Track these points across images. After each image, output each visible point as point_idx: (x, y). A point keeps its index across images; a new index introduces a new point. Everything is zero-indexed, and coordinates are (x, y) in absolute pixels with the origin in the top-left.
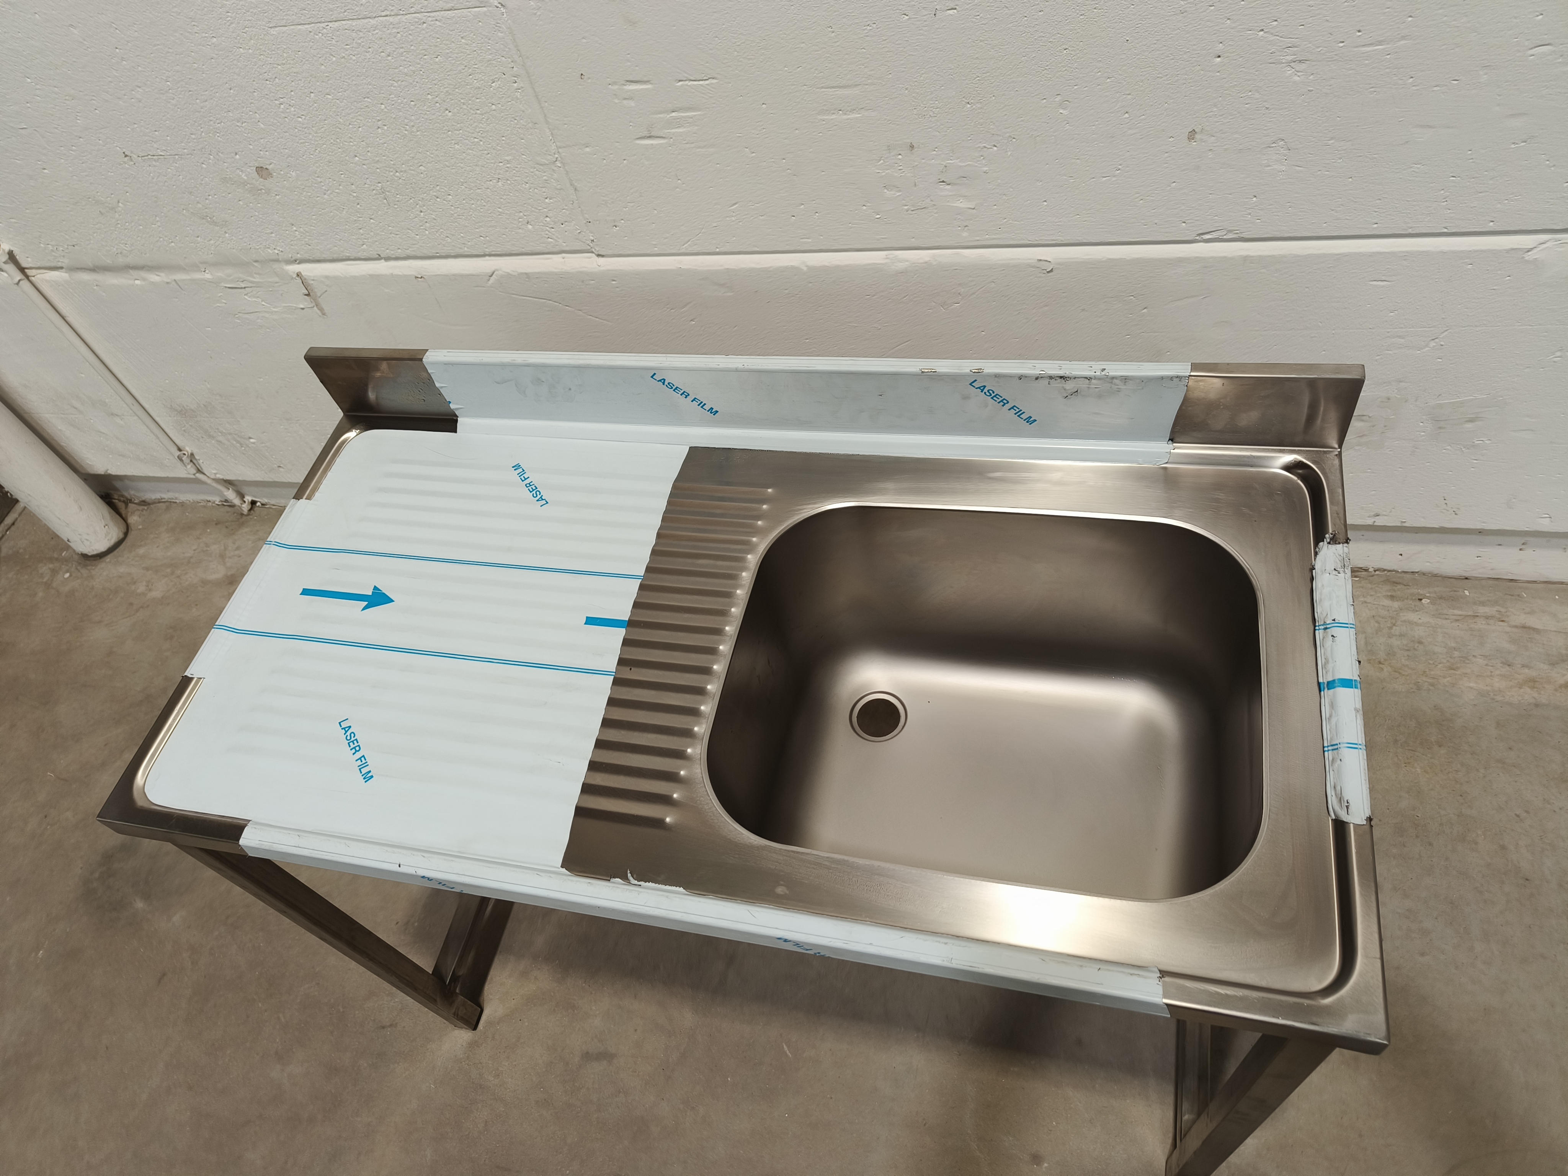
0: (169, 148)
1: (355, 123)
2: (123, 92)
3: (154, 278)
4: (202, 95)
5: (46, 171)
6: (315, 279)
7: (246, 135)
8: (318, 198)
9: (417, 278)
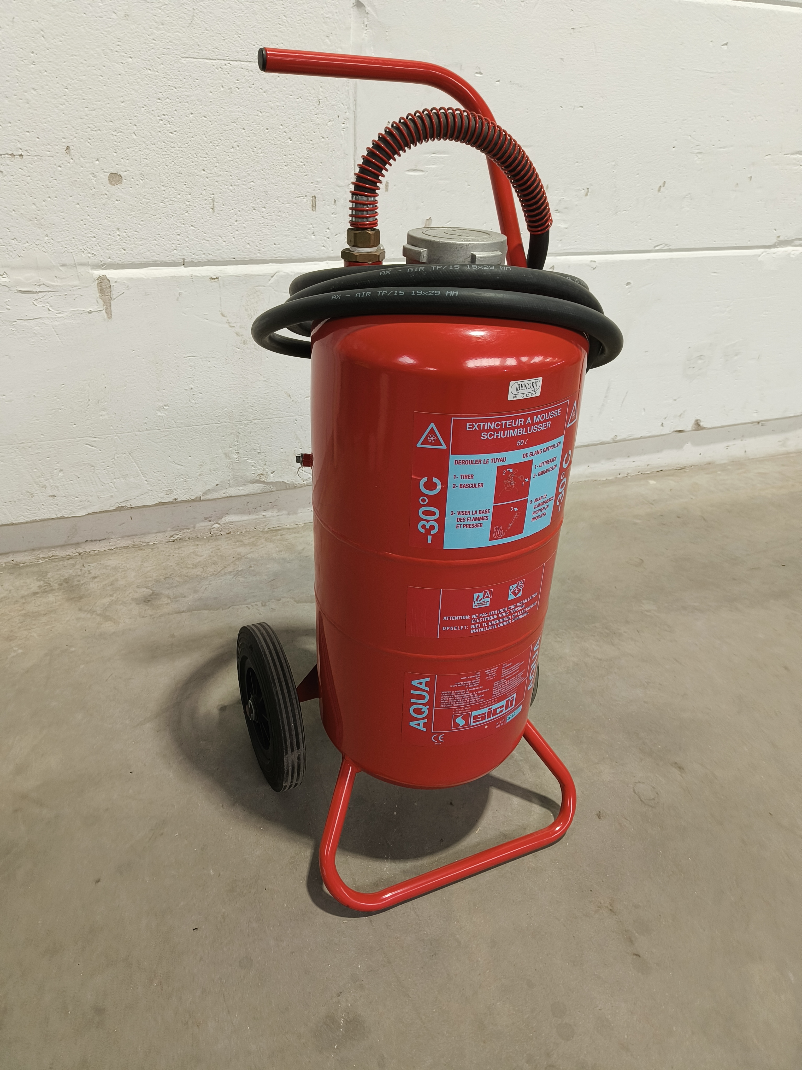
0: (32, 149)
1: (216, 142)
4: (93, 104)
6: (118, 281)
7: (116, 143)
8: (154, 205)
9: (212, 278)
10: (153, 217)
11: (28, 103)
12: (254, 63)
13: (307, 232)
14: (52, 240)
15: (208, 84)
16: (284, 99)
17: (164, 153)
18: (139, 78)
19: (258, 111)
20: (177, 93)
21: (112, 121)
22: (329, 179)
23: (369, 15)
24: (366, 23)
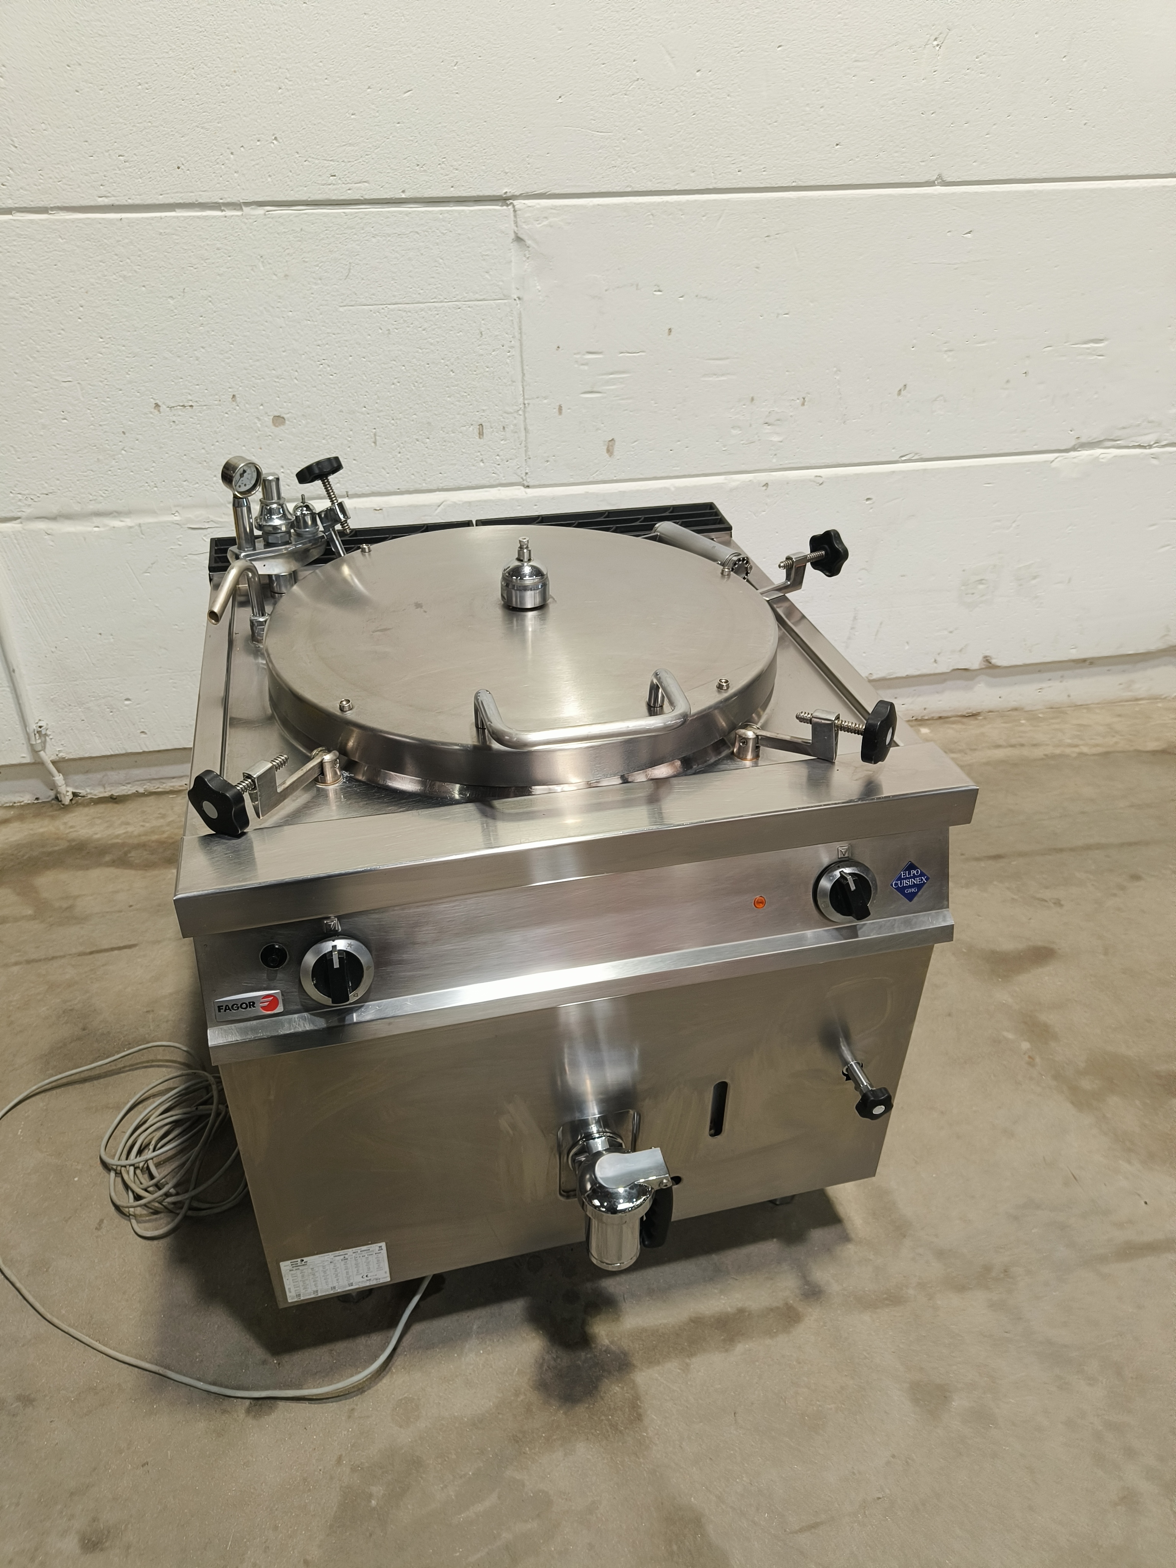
0: (201, 400)
1: (376, 381)
2: (186, 352)
3: (116, 523)
4: (257, 356)
5: (65, 421)
7: (278, 389)
9: (376, 510)
10: (316, 454)
11: (197, 360)
12: (412, 306)
13: (475, 460)
15: (366, 328)
16: (444, 335)
17: (325, 394)
18: (299, 329)
19: (417, 347)
20: (336, 339)
21: (274, 370)
22: (496, 407)
23: (530, 249)
24: (528, 256)
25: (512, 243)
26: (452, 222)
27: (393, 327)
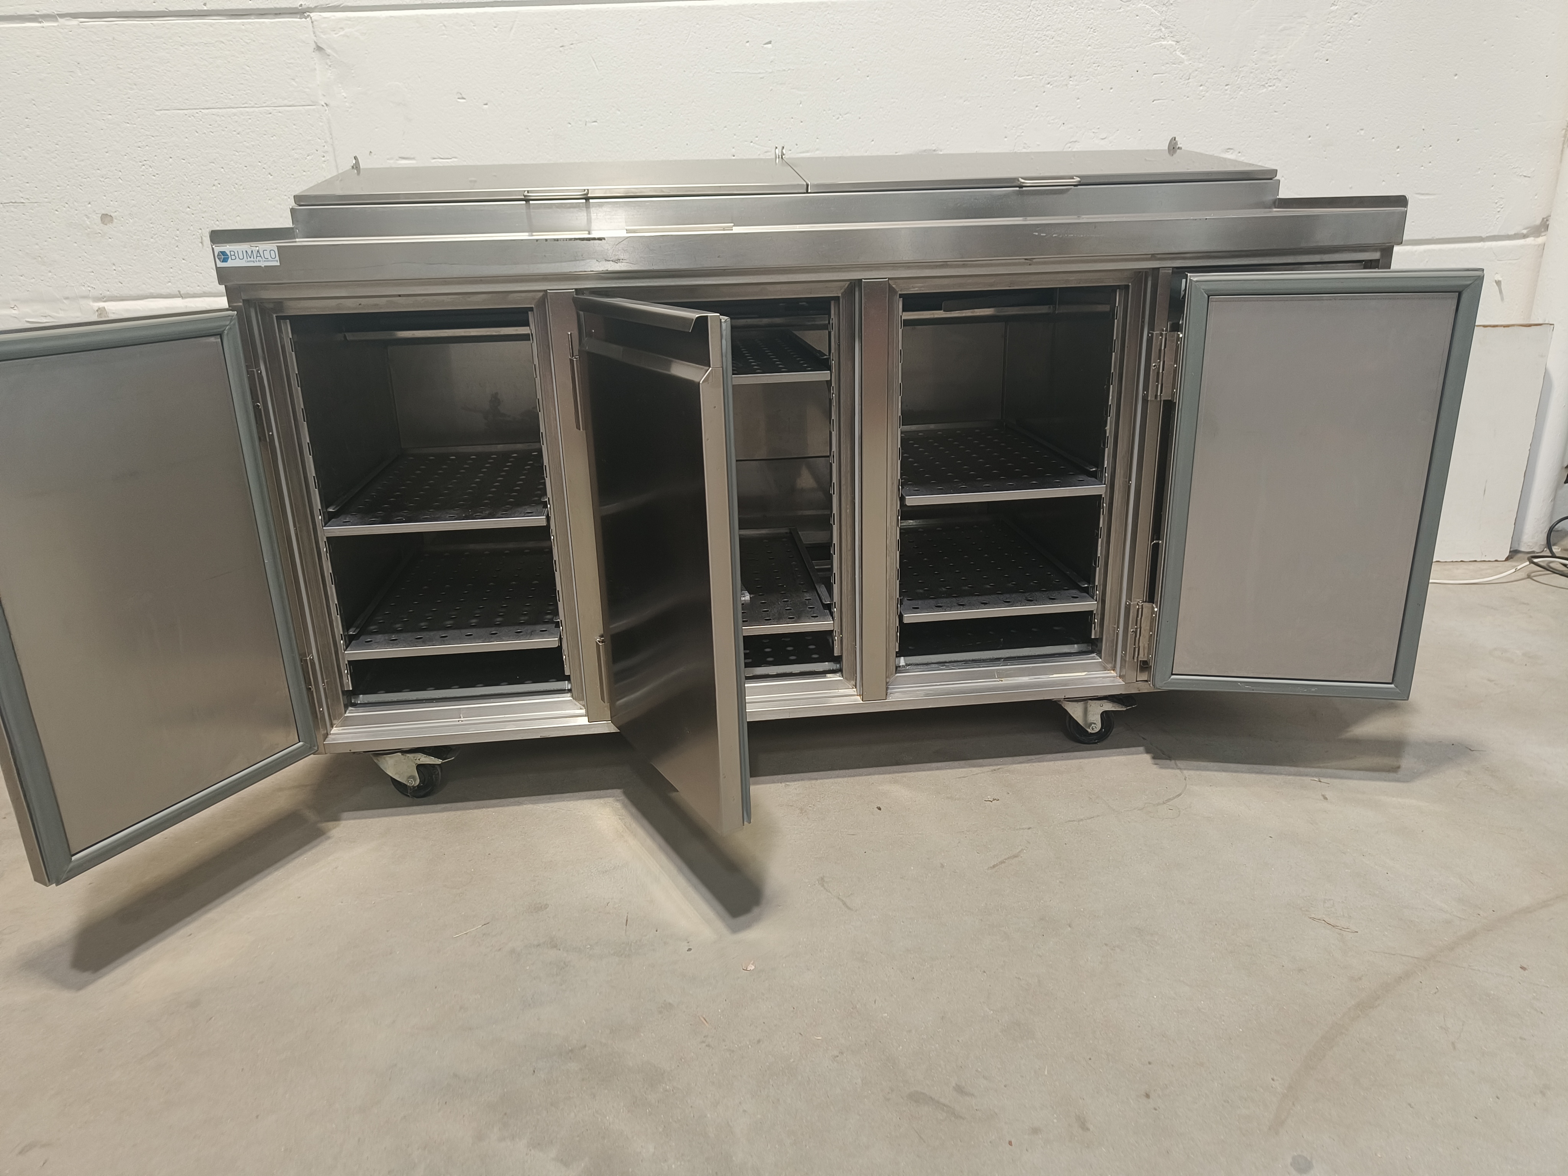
10: (145, 252)
11: (25, 159)
12: (224, 110)
14: (55, 276)
15: (183, 131)
16: (259, 138)
17: (150, 194)
18: (119, 131)
19: (234, 151)
20: (155, 141)
21: (98, 169)
23: (330, 57)
24: (330, 64)
25: (314, 52)
26: (254, 33)
27: (208, 130)
